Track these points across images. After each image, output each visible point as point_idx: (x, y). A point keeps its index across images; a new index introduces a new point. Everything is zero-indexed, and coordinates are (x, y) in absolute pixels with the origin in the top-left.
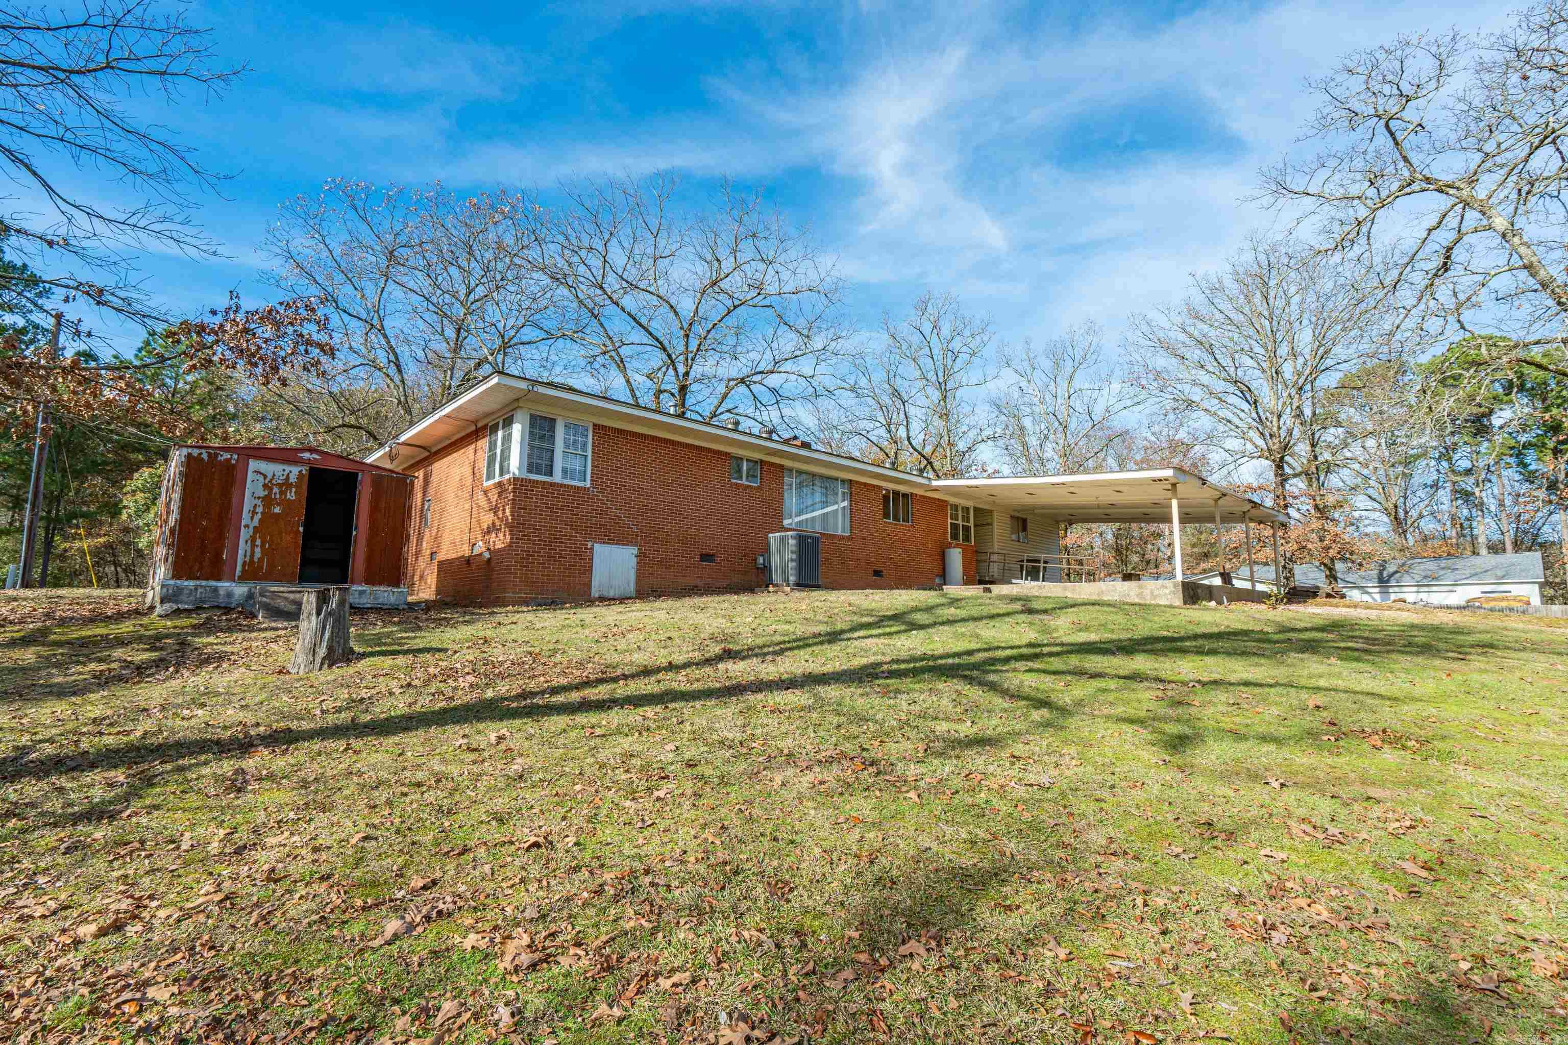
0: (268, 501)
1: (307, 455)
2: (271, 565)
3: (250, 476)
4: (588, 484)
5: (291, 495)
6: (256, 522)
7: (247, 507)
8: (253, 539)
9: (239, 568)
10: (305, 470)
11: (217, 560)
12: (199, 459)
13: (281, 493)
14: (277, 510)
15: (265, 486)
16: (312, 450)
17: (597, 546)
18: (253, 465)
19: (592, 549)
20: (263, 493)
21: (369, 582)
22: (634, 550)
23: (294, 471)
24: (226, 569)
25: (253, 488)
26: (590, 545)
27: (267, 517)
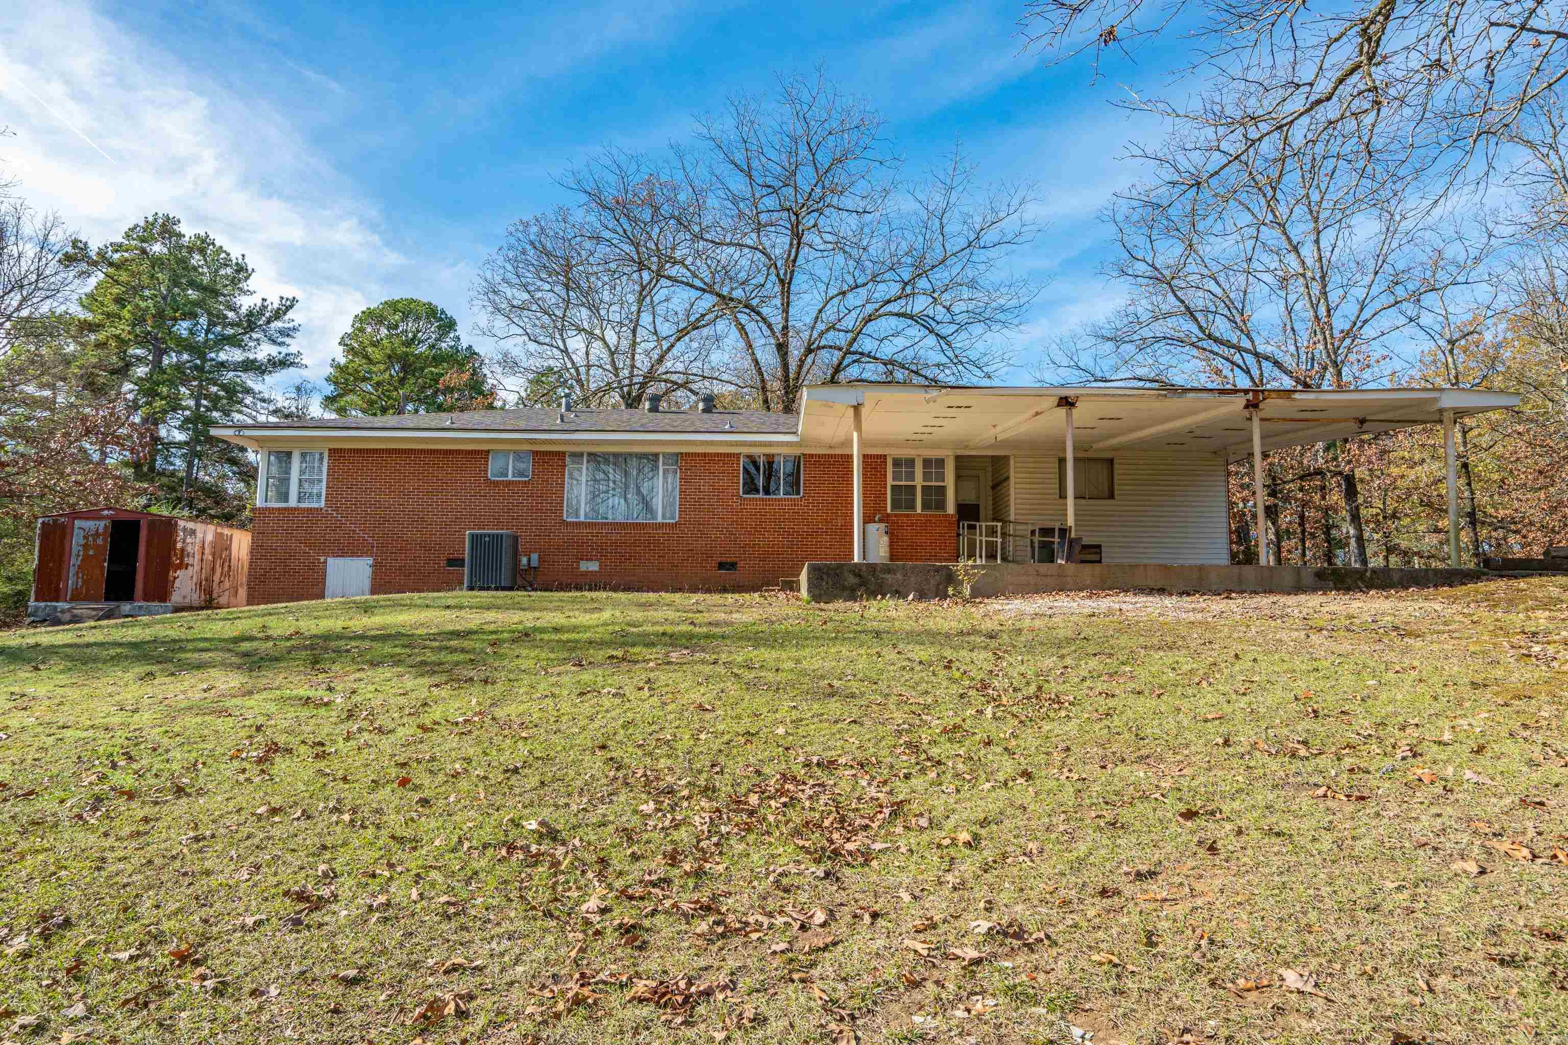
0: (86, 547)
1: (106, 512)
2: (88, 590)
3: (76, 531)
4: (323, 504)
5: (100, 541)
6: (79, 562)
7: (74, 552)
8: (77, 573)
9: (69, 593)
10: (108, 522)
11: (57, 590)
12: (48, 524)
13: (94, 540)
14: (91, 553)
15: (85, 537)
16: (109, 509)
17: (330, 561)
18: (77, 523)
19: (325, 562)
20: (83, 542)
21: (146, 599)
22: (370, 561)
23: (102, 524)
24: (62, 594)
25: (77, 541)
26: (322, 559)
27: (86, 558)
